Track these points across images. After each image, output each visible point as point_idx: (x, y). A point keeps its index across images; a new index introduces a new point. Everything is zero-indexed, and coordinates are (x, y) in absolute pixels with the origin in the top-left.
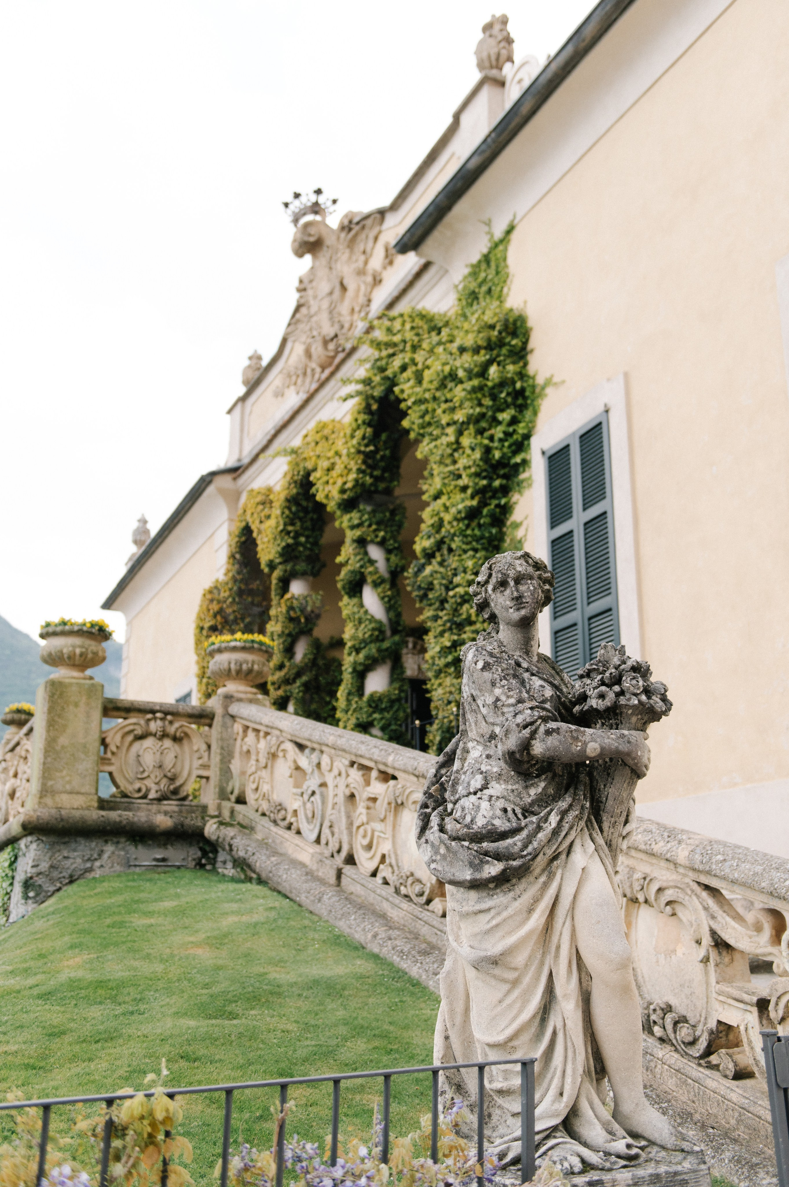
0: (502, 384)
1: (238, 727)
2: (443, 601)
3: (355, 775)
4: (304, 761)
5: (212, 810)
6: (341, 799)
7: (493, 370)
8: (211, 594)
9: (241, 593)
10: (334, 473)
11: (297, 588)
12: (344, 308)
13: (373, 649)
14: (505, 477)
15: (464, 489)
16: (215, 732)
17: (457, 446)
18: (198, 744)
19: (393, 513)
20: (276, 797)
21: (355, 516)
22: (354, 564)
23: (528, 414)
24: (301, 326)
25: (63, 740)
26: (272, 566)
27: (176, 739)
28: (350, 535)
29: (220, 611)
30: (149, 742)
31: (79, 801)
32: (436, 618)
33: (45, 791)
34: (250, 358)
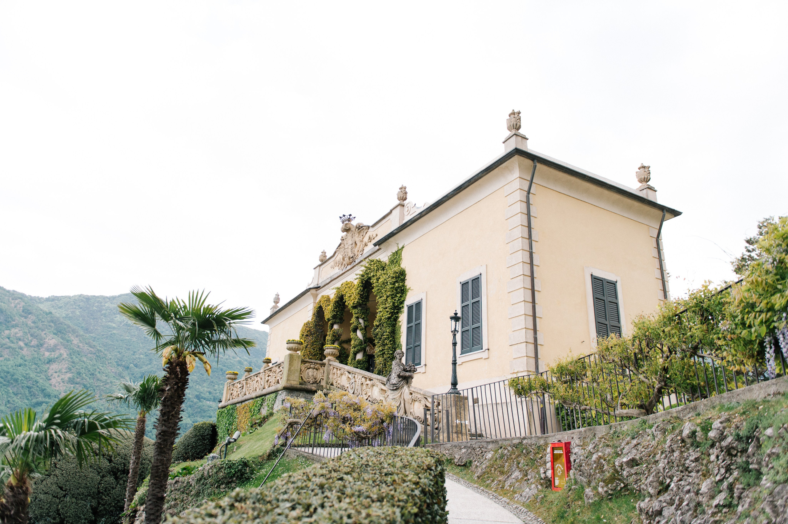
0: (398, 287)
1: (331, 367)
2: (380, 339)
3: (363, 379)
4: (350, 376)
5: (324, 387)
6: (360, 384)
7: (397, 285)
8: (307, 324)
9: (316, 325)
10: (352, 298)
11: (336, 327)
12: (356, 250)
13: (359, 347)
14: (398, 309)
15: (387, 312)
16: (326, 368)
17: (386, 300)
18: (321, 371)
19: (366, 310)
20: (342, 384)
21: (356, 311)
22: (355, 324)
23: (404, 295)
24: (341, 250)
25: (292, 368)
26: (329, 320)
27: (317, 369)
28: (354, 315)
29: (310, 330)
30: (311, 370)
31: (295, 383)
32: (378, 343)
33: (288, 380)
34: (322, 253)
